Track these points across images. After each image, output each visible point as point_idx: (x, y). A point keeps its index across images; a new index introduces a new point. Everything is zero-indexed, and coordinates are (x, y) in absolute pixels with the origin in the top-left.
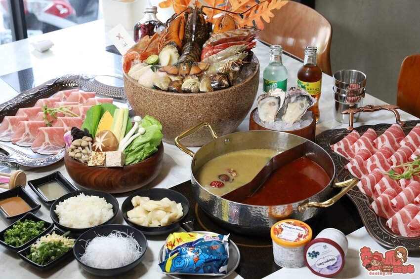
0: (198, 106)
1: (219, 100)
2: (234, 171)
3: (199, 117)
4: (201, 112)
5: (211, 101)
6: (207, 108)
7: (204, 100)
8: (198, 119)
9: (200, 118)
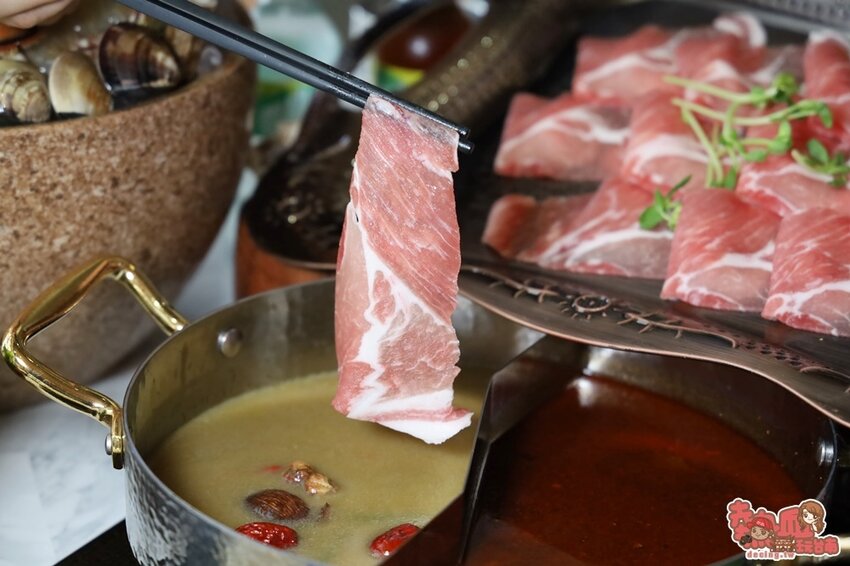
0: (54, 186)
1: (148, 149)
2: (311, 471)
3: (59, 242)
4: (70, 218)
5: (112, 154)
6: (97, 192)
7: (81, 152)
8: (53, 257)
9: (64, 249)
